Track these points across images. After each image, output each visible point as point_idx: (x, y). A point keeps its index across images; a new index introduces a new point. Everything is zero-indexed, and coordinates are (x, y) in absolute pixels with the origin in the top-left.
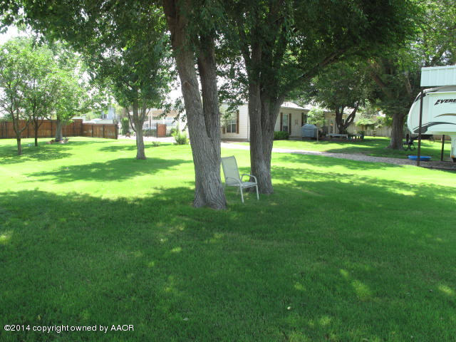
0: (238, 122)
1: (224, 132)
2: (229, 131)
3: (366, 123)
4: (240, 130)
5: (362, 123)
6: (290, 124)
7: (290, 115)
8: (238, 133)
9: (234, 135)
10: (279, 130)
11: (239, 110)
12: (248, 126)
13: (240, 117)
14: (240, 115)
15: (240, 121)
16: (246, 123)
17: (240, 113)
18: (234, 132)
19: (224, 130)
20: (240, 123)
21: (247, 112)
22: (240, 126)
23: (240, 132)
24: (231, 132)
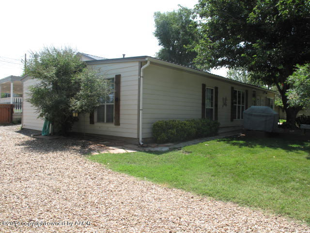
0: (117, 100)
1: (92, 122)
2: (100, 120)
4: (121, 117)
6: (216, 106)
7: (217, 89)
8: (118, 123)
9: (108, 128)
10: (200, 116)
11: (120, 75)
12: (139, 110)
13: (122, 89)
14: (122, 84)
15: (122, 98)
16: (136, 102)
17: (122, 80)
18: (109, 120)
19: (92, 117)
20: (122, 103)
21: (137, 78)
22: (121, 108)
23: (121, 121)
24: (103, 121)
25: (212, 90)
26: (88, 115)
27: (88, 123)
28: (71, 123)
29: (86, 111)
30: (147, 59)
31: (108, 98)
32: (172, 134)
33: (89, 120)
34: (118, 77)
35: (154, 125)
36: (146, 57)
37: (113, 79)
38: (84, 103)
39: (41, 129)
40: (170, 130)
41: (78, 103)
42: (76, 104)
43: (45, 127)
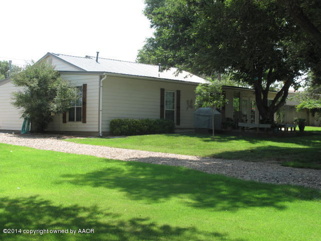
0: (84, 103)
1: (64, 122)
2: (71, 119)
3: (313, 107)
4: (88, 116)
5: (307, 106)
6: (178, 108)
7: (178, 92)
8: (84, 122)
9: (78, 126)
10: (158, 117)
11: (86, 84)
12: (99, 111)
13: (88, 95)
14: (88, 91)
15: (88, 102)
16: (98, 105)
17: (88, 88)
18: (78, 120)
19: (64, 117)
20: (88, 105)
21: (98, 87)
22: (88, 109)
23: (87, 120)
24: (74, 121)
25: (174, 93)
26: (61, 115)
27: (61, 123)
28: (47, 122)
29: (60, 112)
30: (104, 74)
31: (78, 101)
32: (124, 129)
33: (62, 119)
34: (85, 86)
35: (111, 122)
36: (104, 72)
37: (81, 87)
38: (59, 106)
39: (21, 129)
40: (123, 126)
41: (55, 106)
42: (54, 106)
43: (24, 126)
